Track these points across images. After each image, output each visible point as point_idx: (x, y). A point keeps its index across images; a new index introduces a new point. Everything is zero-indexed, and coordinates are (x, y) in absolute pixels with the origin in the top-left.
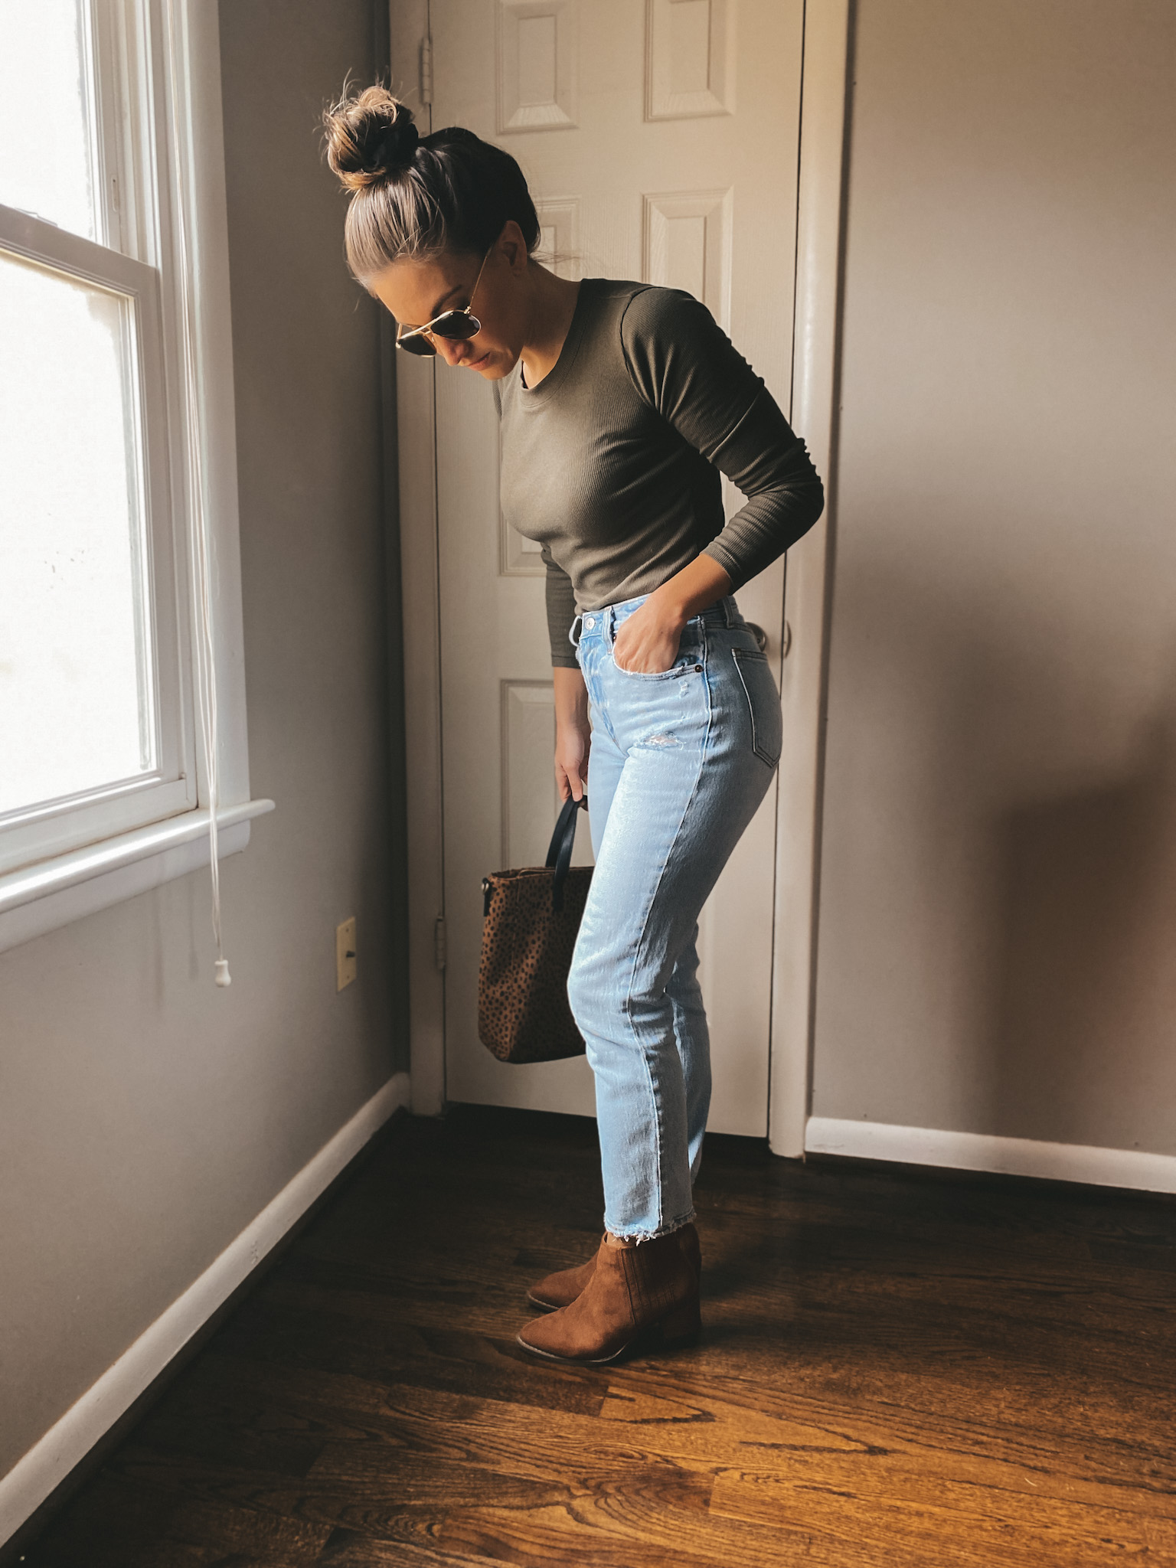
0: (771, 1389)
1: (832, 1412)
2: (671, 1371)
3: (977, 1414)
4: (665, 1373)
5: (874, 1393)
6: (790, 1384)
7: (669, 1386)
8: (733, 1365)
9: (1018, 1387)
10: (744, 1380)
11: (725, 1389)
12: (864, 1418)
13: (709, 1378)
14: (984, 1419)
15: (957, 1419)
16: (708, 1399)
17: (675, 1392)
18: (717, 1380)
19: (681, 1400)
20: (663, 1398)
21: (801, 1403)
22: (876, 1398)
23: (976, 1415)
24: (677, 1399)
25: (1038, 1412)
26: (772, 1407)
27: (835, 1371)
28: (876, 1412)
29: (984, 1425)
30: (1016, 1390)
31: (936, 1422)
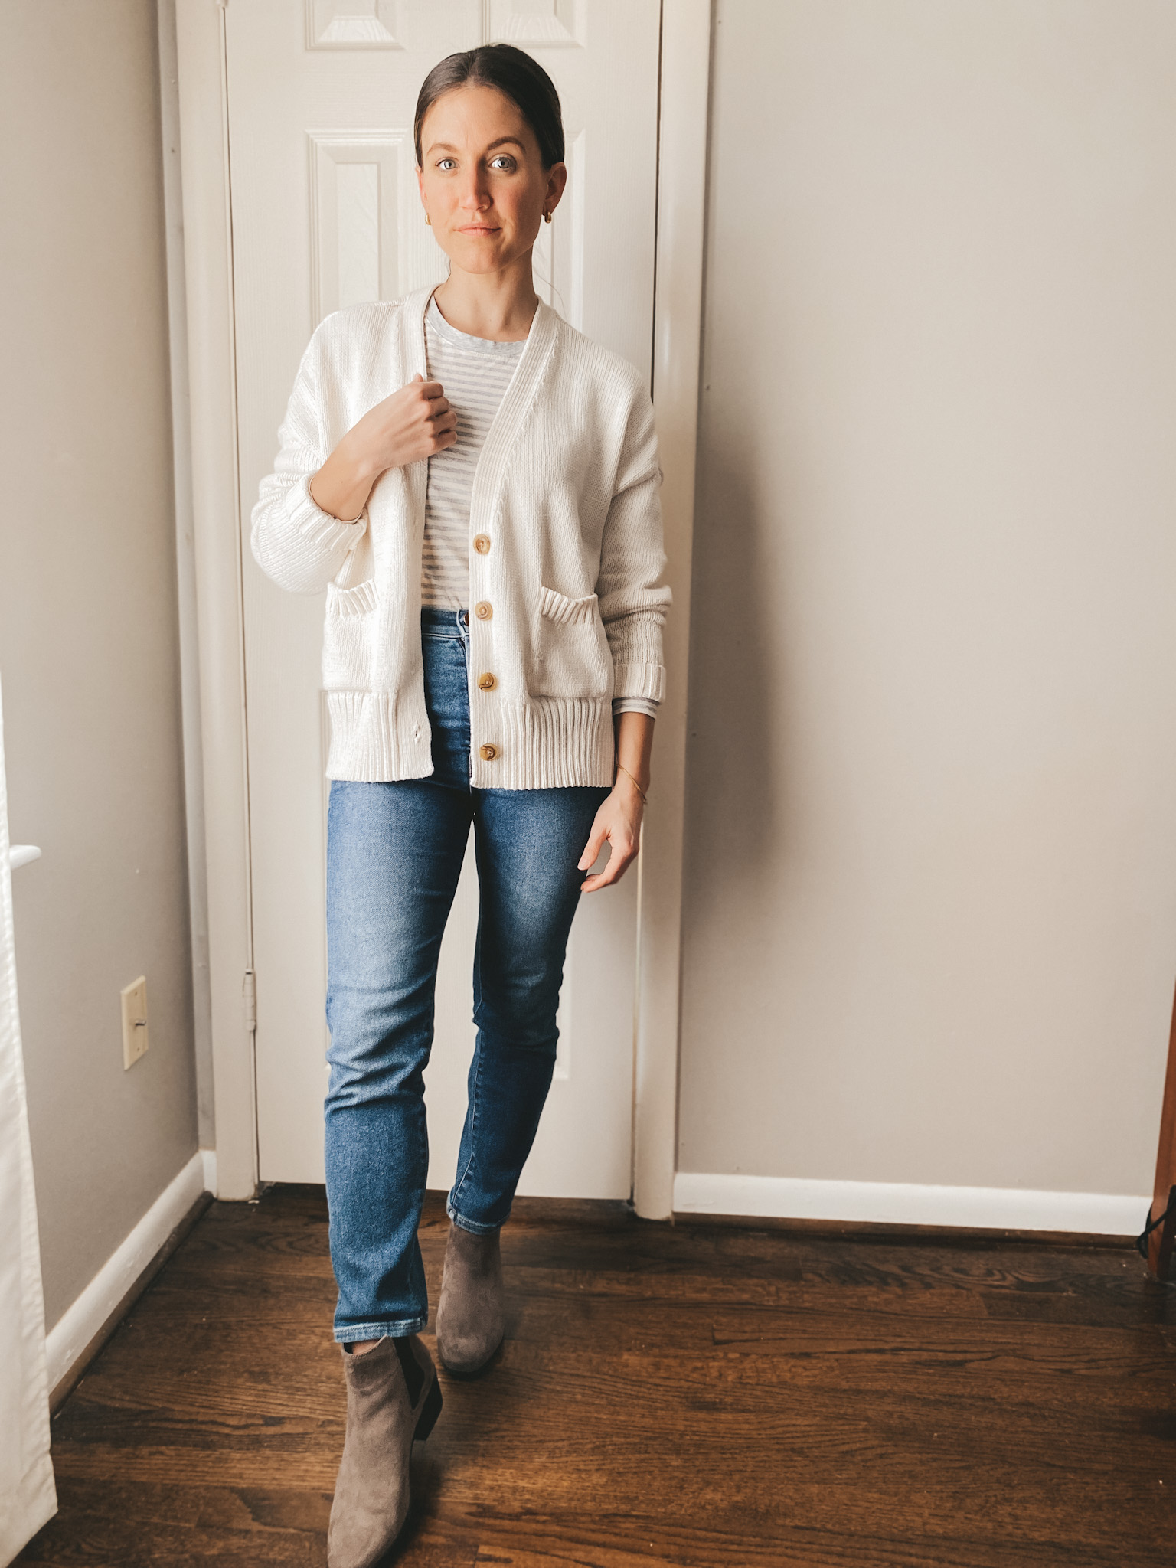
0: (669, 1525)
1: (742, 1548)
2: (551, 1515)
3: (901, 1528)
4: (545, 1518)
5: (785, 1515)
6: (690, 1515)
7: (551, 1536)
8: (622, 1498)
9: (938, 1488)
10: (637, 1517)
11: (617, 1531)
12: (779, 1550)
13: (597, 1518)
14: (909, 1534)
15: (880, 1538)
16: (598, 1548)
17: (559, 1543)
18: (606, 1520)
19: (566, 1554)
20: (545, 1553)
21: (705, 1540)
22: (788, 1522)
23: (899, 1531)
24: (561, 1553)
25: (966, 1518)
26: (673, 1550)
27: (738, 1492)
28: (791, 1541)
29: (910, 1542)
30: (937, 1492)
31: (858, 1546)
